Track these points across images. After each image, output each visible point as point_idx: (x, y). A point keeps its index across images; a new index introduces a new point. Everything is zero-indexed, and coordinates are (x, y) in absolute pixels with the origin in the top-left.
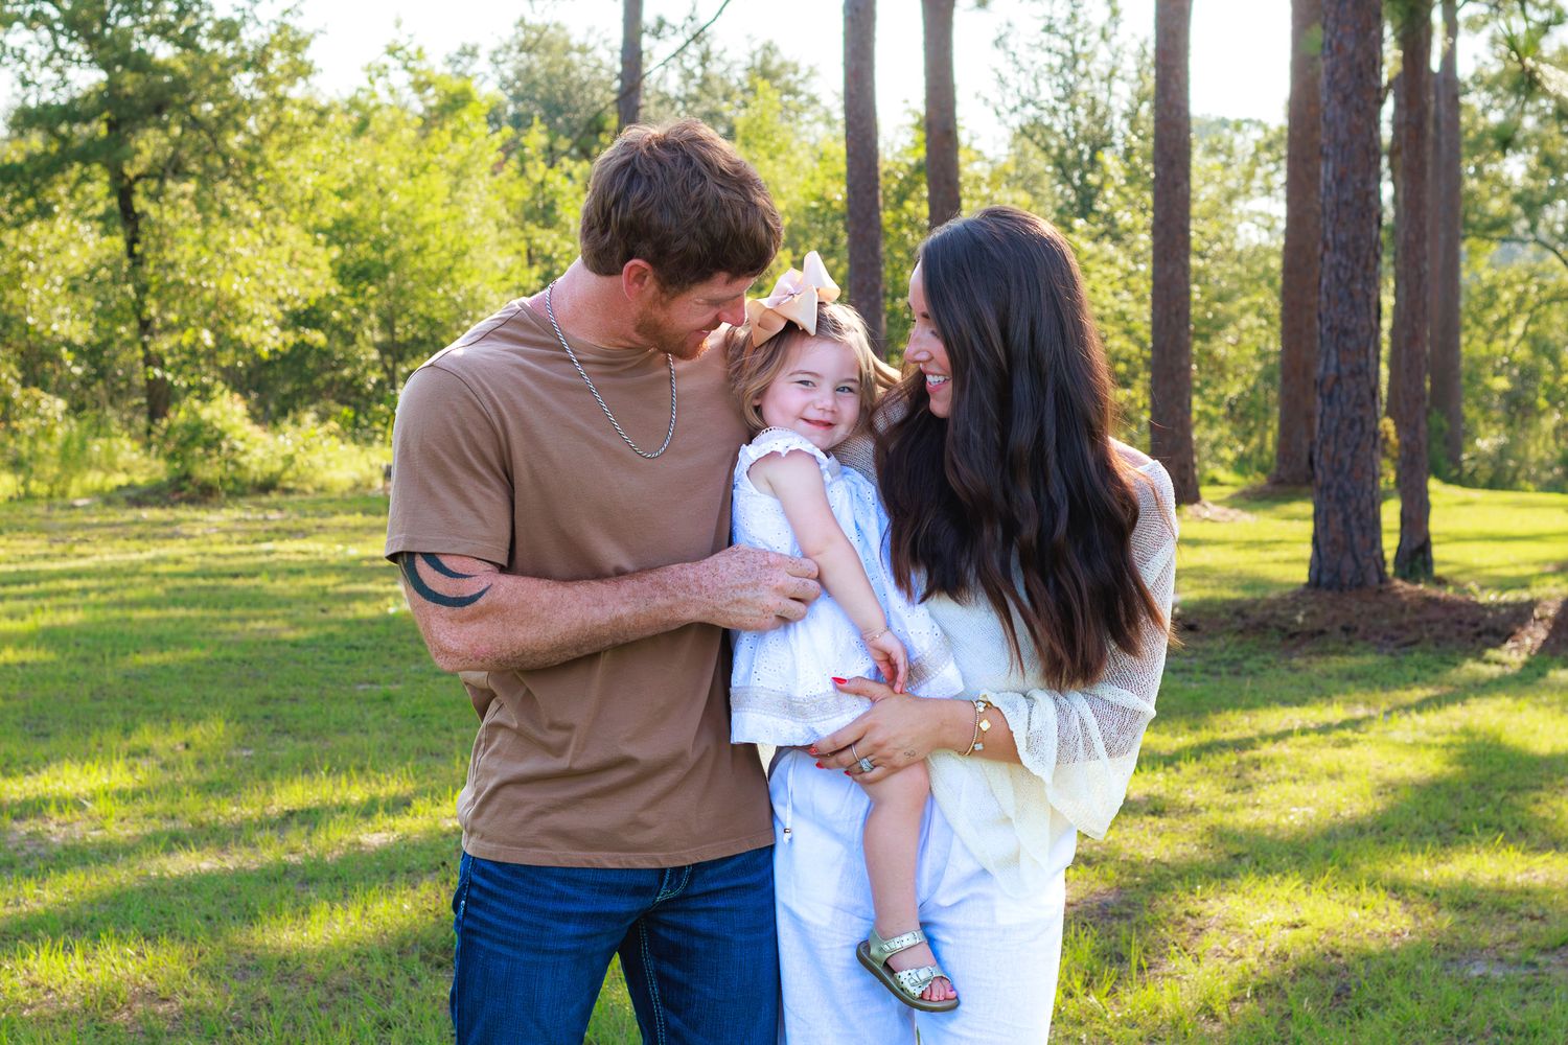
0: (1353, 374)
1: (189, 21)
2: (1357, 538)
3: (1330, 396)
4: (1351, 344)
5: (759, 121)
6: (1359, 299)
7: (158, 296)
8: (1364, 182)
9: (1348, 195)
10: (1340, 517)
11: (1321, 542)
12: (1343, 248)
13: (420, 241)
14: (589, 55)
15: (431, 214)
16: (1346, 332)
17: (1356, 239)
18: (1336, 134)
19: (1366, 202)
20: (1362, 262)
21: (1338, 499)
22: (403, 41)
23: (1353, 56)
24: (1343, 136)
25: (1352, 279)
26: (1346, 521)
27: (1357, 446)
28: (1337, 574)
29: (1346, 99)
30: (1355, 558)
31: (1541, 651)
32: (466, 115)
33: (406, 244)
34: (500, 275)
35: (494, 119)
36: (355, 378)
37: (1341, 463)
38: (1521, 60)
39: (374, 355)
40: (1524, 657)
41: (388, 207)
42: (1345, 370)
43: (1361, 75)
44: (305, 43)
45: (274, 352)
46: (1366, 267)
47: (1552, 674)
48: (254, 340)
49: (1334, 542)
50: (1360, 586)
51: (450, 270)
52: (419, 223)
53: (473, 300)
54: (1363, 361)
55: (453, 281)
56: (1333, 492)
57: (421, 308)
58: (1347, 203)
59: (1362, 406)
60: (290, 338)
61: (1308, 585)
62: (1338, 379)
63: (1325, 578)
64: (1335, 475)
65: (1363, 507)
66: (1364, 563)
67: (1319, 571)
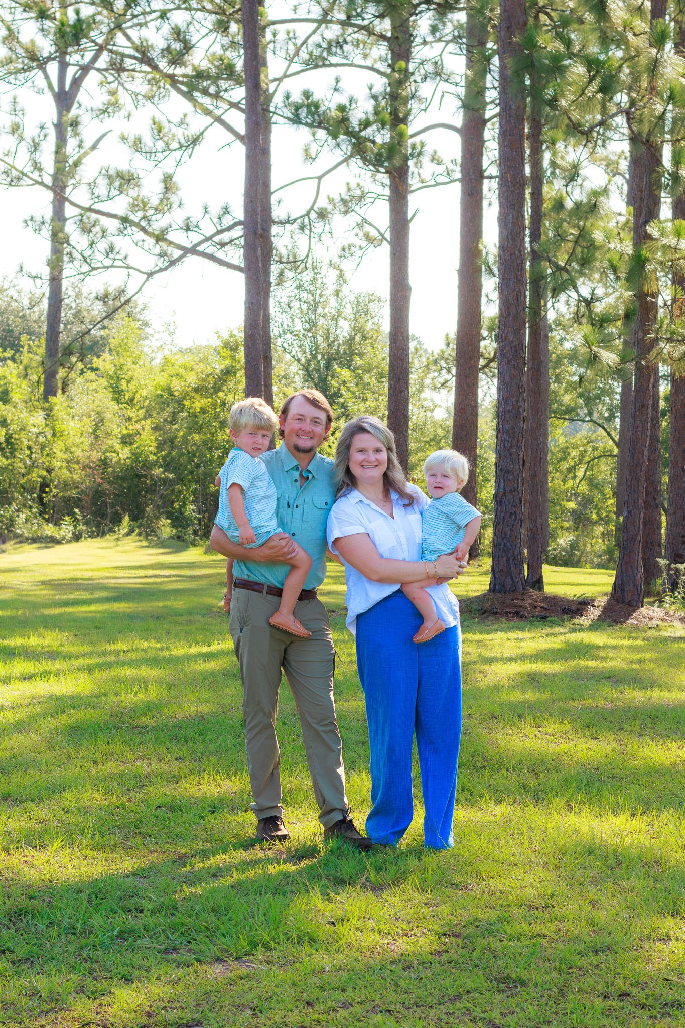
0: (511, 491)
2: (512, 569)
3: (501, 502)
4: (510, 477)
6: (514, 456)
8: (517, 401)
9: (509, 407)
10: (505, 559)
11: (496, 570)
12: (507, 432)
16: (508, 472)
17: (513, 428)
18: (504, 378)
19: (518, 411)
20: (516, 439)
21: (504, 551)
23: (512, 342)
24: (507, 379)
25: (511, 446)
26: (508, 561)
27: (513, 525)
28: (503, 586)
29: (509, 362)
30: (512, 578)
31: (598, 620)
37: (506, 534)
38: (589, 347)
40: (590, 622)
42: (508, 489)
43: (516, 351)
46: (518, 441)
49: (502, 570)
50: (513, 591)
54: (516, 486)
56: (502, 547)
58: (509, 411)
59: (515, 506)
61: (490, 591)
62: (505, 494)
63: (497, 588)
64: (503, 539)
65: (516, 554)
66: (516, 580)
67: (495, 584)
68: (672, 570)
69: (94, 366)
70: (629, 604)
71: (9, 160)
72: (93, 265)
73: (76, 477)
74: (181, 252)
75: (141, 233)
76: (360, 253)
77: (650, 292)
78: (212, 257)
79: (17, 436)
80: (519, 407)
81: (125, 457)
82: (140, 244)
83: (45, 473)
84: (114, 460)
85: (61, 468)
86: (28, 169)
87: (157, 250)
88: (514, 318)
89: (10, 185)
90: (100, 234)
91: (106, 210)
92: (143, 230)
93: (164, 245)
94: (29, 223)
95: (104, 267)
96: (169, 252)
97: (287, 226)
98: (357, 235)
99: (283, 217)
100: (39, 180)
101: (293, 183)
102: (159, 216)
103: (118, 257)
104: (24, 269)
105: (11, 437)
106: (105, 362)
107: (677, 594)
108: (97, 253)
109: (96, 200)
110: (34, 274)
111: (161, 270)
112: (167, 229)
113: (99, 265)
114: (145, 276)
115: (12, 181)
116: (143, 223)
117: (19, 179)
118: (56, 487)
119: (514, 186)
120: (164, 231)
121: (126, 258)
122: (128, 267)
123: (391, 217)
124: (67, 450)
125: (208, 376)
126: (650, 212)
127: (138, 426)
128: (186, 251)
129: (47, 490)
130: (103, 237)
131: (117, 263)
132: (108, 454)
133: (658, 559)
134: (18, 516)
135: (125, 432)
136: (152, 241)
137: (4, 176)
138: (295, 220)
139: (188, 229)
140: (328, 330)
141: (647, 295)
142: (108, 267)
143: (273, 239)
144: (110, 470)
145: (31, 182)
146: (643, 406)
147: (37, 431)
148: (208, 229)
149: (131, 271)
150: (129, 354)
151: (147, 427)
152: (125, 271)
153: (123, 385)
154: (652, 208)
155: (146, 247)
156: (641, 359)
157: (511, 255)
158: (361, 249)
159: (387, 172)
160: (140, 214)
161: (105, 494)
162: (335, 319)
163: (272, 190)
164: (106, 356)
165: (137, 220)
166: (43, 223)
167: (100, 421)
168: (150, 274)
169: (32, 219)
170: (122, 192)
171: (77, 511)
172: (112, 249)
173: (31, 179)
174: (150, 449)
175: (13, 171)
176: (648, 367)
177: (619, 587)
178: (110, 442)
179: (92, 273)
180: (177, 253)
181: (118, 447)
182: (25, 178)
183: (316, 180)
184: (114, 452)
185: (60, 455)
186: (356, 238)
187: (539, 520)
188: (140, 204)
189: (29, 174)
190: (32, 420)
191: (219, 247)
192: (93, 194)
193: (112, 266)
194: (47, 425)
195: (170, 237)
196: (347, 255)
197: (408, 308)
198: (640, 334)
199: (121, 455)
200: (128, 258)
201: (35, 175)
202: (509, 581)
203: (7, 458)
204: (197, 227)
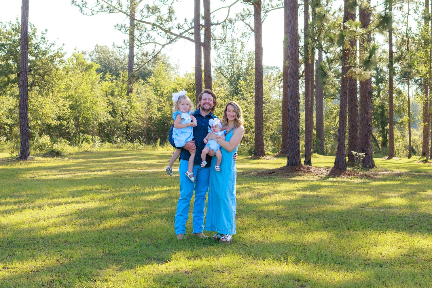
1: (36, 51)
2: (296, 156)
3: (290, 131)
4: (294, 121)
5: (159, 71)
6: (295, 113)
7: (31, 113)
8: (296, 92)
9: (293, 94)
10: (292, 152)
11: (289, 157)
12: (293, 104)
13: (85, 100)
14: (114, 54)
15: (88, 94)
16: (293, 119)
17: (295, 102)
20: (296, 106)
22: (77, 53)
23: (294, 69)
24: (292, 83)
25: (294, 109)
27: (295, 140)
28: (292, 163)
29: (293, 77)
30: (295, 160)
31: (328, 176)
32: (92, 70)
33: (82, 100)
34: (103, 108)
35: (98, 71)
36: (69, 132)
37: (293, 143)
38: (323, 70)
39: (73, 126)
41: (78, 92)
42: (293, 126)
43: (295, 72)
44: (62, 56)
45: (55, 125)
46: (297, 107)
47: (329, 179)
48: (51, 123)
49: (291, 157)
50: (296, 165)
51: (92, 107)
52: (85, 96)
53: (98, 113)
54: (296, 124)
55: (93, 109)
56: (291, 148)
57: (85, 115)
58: (293, 95)
59: (296, 132)
60: (59, 122)
61: (287, 165)
63: (290, 164)
64: (292, 145)
65: (297, 151)
66: (297, 161)
67: (289, 162)
68: (357, 155)
69: (148, 81)
70: (341, 169)
71: (110, 3)
72: (141, 42)
73: (140, 124)
74: (176, 37)
75: (160, 30)
76: (249, 35)
77: (346, 48)
78: (188, 39)
79: (117, 109)
80: (297, 94)
81: (159, 116)
82: (160, 34)
83: (128, 123)
84: (155, 117)
85: (134, 121)
86: (117, 6)
87: (166, 36)
88: (294, 60)
89: (110, 12)
90: (144, 30)
91: (147, 21)
92: (161, 28)
93: (169, 34)
94: (117, 27)
95: (146, 43)
96: (171, 37)
97: (217, 26)
98: (248, 29)
99: (216, 22)
100: (121, 10)
101: (219, 9)
102: (167, 23)
103: (151, 39)
104: (115, 45)
105: (115, 109)
106: (151, 80)
107: (359, 165)
108: (143, 37)
109: (143, 17)
110: (119, 46)
111: (168, 44)
112: (171, 28)
113: (144, 42)
114: (162, 46)
115: (110, 11)
116: (161, 26)
117: (113, 10)
118: (132, 128)
119: (294, 9)
120: (170, 29)
121: (154, 39)
122: (155, 43)
123: (255, 21)
124: (136, 114)
125: (190, 84)
126: (346, 18)
127: (164, 104)
128: (178, 36)
129: (129, 129)
130: (145, 31)
131: (151, 41)
132: (152, 115)
133: (352, 152)
134: (117, 140)
135: (159, 106)
136: (164, 33)
137: (107, 9)
138: (220, 23)
139: (179, 28)
140: (238, 66)
141: (345, 50)
142: (147, 43)
143: (211, 31)
144: (153, 121)
145: (118, 11)
146: (345, 92)
147: (125, 107)
148: (186, 28)
149: (156, 44)
150: (161, 76)
151: (167, 104)
152: (154, 44)
153: (158, 88)
154: (347, 16)
155: (162, 35)
156: (344, 74)
157: (293, 35)
158: (249, 34)
159: (253, 4)
160: (160, 22)
161: (151, 131)
162: (241, 61)
163: (211, 12)
164: (152, 77)
165: (159, 25)
166: (122, 27)
167: (149, 103)
168: (164, 46)
169: (118, 25)
170: (153, 14)
171: (140, 137)
172: (149, 36)
173: (118, 10)
174: (169, 113)
175: (111, 7)
176: (346, 77)
177: (337, 163)
178: (153, 110)
179: (141, 45)
180: (174, 37)
181: (156, 112)
182: (115, 9)
183: (228, 8)
184: (155, 114)
185: (133, 116)
186: (247, 30)
187: (309, 137)
188: (160, 19)
189: (117, 8)
190: (123, 103)
191: (191, 34)
192: (142, 15)
193: (149, 43)
194: (128, 104)
195: (172, 31)
196: (244, 36)
197: (262, 57)
198: (343, 65)
199: (157, 116)
200: (155, 39)
201: (120, 8)
202: (294, 161)
203: (113, 117)
204: (182, 27)
